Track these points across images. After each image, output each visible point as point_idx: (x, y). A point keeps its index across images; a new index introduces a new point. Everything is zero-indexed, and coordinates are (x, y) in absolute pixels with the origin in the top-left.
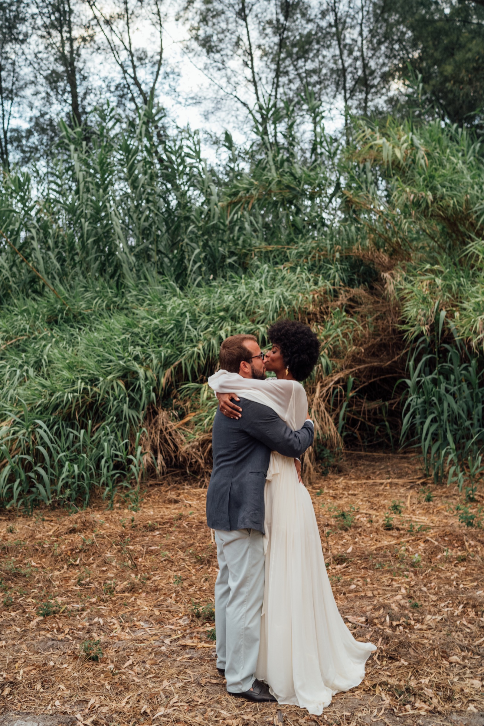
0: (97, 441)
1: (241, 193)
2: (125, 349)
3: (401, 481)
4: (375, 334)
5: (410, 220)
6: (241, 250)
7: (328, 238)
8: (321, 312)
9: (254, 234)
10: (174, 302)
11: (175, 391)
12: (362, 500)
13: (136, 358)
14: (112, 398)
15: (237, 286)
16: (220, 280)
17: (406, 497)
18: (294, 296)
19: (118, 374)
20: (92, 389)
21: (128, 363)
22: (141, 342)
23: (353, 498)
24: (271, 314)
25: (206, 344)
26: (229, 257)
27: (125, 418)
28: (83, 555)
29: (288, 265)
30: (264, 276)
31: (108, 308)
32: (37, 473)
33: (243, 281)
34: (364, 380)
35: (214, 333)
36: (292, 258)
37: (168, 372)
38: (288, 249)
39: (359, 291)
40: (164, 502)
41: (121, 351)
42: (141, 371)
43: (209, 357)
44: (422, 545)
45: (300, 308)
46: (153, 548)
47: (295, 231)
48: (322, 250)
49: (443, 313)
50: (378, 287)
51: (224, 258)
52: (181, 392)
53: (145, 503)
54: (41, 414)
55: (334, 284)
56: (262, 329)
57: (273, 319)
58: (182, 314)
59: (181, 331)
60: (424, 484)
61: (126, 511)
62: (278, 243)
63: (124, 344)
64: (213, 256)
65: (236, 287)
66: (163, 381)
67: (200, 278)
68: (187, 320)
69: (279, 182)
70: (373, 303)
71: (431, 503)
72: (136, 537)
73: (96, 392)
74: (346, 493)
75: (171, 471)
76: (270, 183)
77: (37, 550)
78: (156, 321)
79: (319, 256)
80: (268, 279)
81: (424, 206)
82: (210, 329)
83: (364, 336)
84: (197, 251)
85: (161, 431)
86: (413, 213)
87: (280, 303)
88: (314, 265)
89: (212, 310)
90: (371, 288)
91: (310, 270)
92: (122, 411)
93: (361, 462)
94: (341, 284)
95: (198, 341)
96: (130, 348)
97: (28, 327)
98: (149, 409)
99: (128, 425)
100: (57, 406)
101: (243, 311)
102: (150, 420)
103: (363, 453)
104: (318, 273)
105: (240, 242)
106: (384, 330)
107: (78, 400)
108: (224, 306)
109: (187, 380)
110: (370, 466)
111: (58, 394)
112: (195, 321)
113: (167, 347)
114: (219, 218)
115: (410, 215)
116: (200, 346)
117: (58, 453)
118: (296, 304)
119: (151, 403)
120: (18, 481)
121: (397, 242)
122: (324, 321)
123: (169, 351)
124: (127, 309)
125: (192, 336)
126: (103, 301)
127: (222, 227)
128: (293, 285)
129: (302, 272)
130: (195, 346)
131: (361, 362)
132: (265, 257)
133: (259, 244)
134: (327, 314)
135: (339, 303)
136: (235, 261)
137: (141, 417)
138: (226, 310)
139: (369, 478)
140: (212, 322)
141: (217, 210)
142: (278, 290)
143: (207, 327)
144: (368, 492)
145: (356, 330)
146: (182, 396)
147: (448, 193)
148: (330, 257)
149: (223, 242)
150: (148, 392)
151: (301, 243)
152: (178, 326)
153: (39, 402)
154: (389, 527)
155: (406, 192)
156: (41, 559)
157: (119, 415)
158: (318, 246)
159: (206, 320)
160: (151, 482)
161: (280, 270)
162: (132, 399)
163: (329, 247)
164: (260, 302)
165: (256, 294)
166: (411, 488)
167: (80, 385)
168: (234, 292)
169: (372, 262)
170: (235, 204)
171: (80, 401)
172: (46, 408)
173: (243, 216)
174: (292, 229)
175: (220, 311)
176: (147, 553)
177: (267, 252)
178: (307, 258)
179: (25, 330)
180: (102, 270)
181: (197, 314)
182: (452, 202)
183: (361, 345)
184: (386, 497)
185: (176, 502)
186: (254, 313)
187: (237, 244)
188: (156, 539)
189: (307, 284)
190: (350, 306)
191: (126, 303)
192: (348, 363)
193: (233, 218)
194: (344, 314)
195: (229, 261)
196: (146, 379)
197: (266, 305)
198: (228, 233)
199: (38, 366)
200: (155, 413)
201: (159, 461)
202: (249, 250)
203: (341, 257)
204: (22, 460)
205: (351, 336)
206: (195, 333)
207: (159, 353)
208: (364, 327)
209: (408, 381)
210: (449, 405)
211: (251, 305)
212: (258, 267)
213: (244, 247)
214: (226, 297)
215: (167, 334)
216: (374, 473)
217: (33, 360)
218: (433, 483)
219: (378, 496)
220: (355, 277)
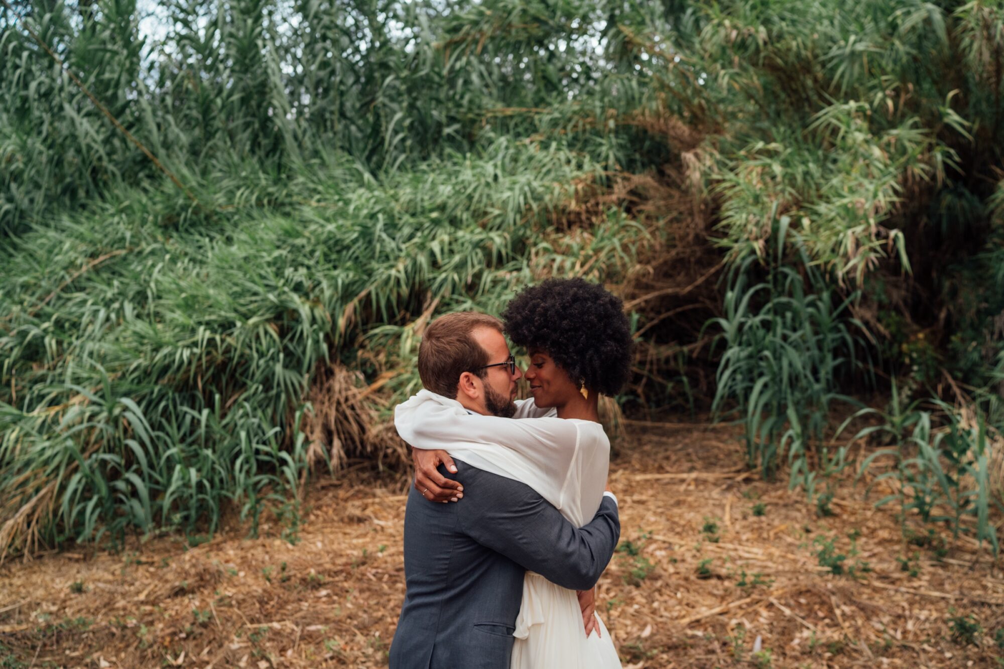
0: (232, 425)
1: (466, 28)
2: (279, 274)
3: (710, 476)
4: (671, 244)
5: (731, 71)
6: (466, 113)
7: (598, 96)
8: (588, 211)
9: (485, 90)
10: (360, 196)
11: (361, 338)
12: (655, 513)
13: (298, 288)
14: (255, 355)
15: (459, 172)
16: (435, 159)
17: (723, 507)
18: (547, 188)
19: (268, 316)
20: (223, 341)
21: (284, 297)
22: (306, 262)
23: (640, 509)
24: (511, 215)
25: (409, 262)
26: (448, 125)
27: (279, 385)
28: (191, 644)
29: (537, 137)
30: (500, 156)
31: (259, 204)
32: (128, 481)
33: (468, 163)
34: (652, 315)
35: (422, 247)
36: (543, 127)
37: (349, 308)
38: (537, 113)
39: (643, 179)
40: (342, 520)
41: (271, 276)
42: (305, 310)
43: (414, 284)
44: (764, 613)
45: (556, 207)
46: (312, 628)
47: (546, 86)
48: (588, 116)
49: (785, 221)
50: (671, 172)
51: (440, 125)
52: (371, 338)
53: (312, 523)
54: (139, 382)
55: (606, 168)
56: (498, 240)
57: (515, 223)
58: (373, 216)
59: (370, 242)
60: (747, 481)
61: (277, 542)
62: (521, 104)
63: (278, 266)
64: (422, 122)
65: (457, 173)
66: (341, 322)
67: (402, 157)
68: (380, 225)
69: (524, 11)
70: (664, 199)
71: (763, 518)
72: (287, 602)
73: (229, 345)
74: (628, 499)
75: (355, 464)
76: (510, 13)
77: (113, 635)
78: (331, 227)
79: (584, 125)
80: (507, 160)
81: (752, 48)
82: (416, 240)
83: (652, 247)
84: (399, 116)
85: (339, 403)
86: (736, 59)
87: (525, 198)
88: (575, 138)
89: (419, 209)
90: (661, 173)
91: (571, 146)
92: (273, 374)
93: (646, 438)
94: (618, 167)
95: (397, 258)
96: (289, 271)
97: (128, 235)
98: (318, 368)
99: (283, 397)
100: (165, 369)
101: (468, 209)
102: (322, 384)
103: (648, 424)
104: (581, 150)
105: (465, 102)
106: (682, 238)
107: (200, 359)
108: (439, 201)
109: (380, 321)
110: (660, 444)
111: (165, 351)
112: (392, 226)
113: (348, 269)
114: (433, 66)
115: (731, 63)
116: (401, 266)
117: (168, 447)
118: (551, 200)
119: (321, 359)
120: (95, 499)
121: (700, 106)
122: (592, 225)
123: (351, 275)
124: (291, 204)
125: (388, 250)
126: (252, 193)
127: (437, 79)
128: (544, 170)
129: (558, 149)
130: (392, 267)
131: (648, 288)
132: (503, 125)
133: (493, 106)
134: (596, 213)
135: (614, 197)
136: (457, 131)
137: (305, 382)
138: (442, 208)
139: (661, 469)
140: (419, 228)
141: (430, 54)
142: (522, 179)
143: (411, 237)
144: (661, 496)
145: (642, 239)
146: (372, 344)
147: (791, 29)
148: (600, 127)
149: (439, 101)
150: (316, 342)
151: (556, 105)
152: (366, 234)
153: (135, 365)
154: (704, 574)
155: (725, 27)
156: (118, 651)
157: (268, 382)
158: (582, 109)
159: (410, 224)
160: (323, 482)
161: (525, 146)
162: (288, 354)
163: (598, 111)
164: (495, 196)
165: (488, 184)
166: (729, 488)
167: (203, 334)
168: (454, 180)
169: (664, 134)
170: (457, 44)
171: (204, 359)
172: (147, 373)
173: (468, 63)
174: (541, 84)
175: (432, 211)
176: (302, 638)
177: (505, 117)
178: (565, 128)
179: (123, 239)
180: (255, 144)
181: (397, 215)
182: (794, 44)
183: (648, 262)
184: (691, 507)
185: (360, 520)
186: (486, 213)
187: (459, 105)
188: (321, 606)
189: (567, 169)
190: (631, 202)
191: (289, 195)
192: (629, 290)
193: (452, 67)
194: (624, 215)
195: (447, 131)
196: (314, 321)
197: (504, 202)
198: (446, 88)
199: (141, 298)
200: (330, 373)
201: (335, 451)
202: (479, 115)
203: (617, 126)
204: (104, 463)
205: (633, 249)
206: (393, 245)
207: (334, 278)
208: (653, 234)
209: (723, 322)
210: (791, 365)
211: (479, 201)
212: (491, 142)
213: (470, 110)
214: (441, 188)
215: (348, 248)
216: (667, 458)
217: (133, 288)
218: (761, 479)
219: (678, 503)
220: (637, 156)
